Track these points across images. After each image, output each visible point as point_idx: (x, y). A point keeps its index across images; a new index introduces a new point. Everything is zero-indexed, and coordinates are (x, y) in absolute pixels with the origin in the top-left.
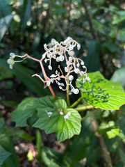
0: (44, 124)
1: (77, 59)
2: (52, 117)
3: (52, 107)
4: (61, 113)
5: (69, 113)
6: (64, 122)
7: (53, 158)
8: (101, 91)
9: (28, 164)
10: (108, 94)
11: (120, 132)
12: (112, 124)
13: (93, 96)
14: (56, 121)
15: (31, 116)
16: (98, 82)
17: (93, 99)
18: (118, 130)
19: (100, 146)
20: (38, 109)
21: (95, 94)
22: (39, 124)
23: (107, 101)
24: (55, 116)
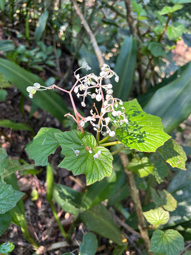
0: (71, 164)
1: (116, 99)
2: (80, 156)
3: (80, 144)
4: (90, 152)
5: (99, 152)
6: (94, 162)
7: (68, 197)
8: (137, 127)
9: (32, 204)
10: (144, 132)
11: (154, 170)
12: (145, 160)
13: (128, 135)
14: (85, 161)
15: (53, 153)
16: (134, 115)
17: (128, 138)
18: (152, 167)
19: (129, 185)
20: (62, 146)
21: (130, 131)
22: (66, 164)
23: (143, 141)
24: (83, 155)
